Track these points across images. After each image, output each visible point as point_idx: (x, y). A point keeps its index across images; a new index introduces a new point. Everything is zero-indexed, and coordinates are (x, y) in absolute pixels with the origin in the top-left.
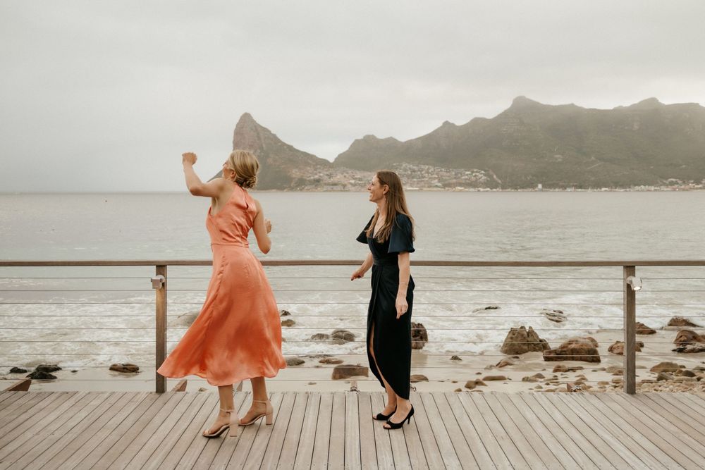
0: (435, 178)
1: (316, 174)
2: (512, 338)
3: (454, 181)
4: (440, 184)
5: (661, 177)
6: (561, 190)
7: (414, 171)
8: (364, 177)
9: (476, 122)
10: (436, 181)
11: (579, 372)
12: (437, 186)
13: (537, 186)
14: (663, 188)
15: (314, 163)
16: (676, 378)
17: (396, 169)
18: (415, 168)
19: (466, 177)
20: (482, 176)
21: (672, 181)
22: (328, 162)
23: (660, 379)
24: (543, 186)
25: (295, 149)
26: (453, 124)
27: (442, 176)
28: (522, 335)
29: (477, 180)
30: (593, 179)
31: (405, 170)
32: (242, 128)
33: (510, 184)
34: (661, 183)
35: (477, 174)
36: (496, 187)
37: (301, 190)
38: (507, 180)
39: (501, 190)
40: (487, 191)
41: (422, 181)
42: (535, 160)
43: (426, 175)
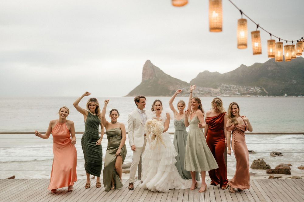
0: (237, 91)
2: (254, 164)
3: (246, 92)
4: (239, 94)
6: (295, 96)
7: (227, 87)
8: (204, 90)
9: (256, 64)
10: (237, 92)
12: (238, 95)
13: (284, 95)
15: (180, 84)
17: (219, 86)
18: (228, 86)
19: (251, 90)
20: (258, 90)
22: (187, 83)
24: (287, 95)
25: (171, 77)
26: (245, 66)
27: (240, 90)
28: (258, 163)
29: (256, 92)
31: (223, 87)
32: (146, 67)
33: (272, 94)
35: (257, 89)
36: (265, 95)
38: (271, 92)
39: (267, 96)
40: (261, 97)
41: (231, 92)
42: (283, 82)
43: (233, 89)
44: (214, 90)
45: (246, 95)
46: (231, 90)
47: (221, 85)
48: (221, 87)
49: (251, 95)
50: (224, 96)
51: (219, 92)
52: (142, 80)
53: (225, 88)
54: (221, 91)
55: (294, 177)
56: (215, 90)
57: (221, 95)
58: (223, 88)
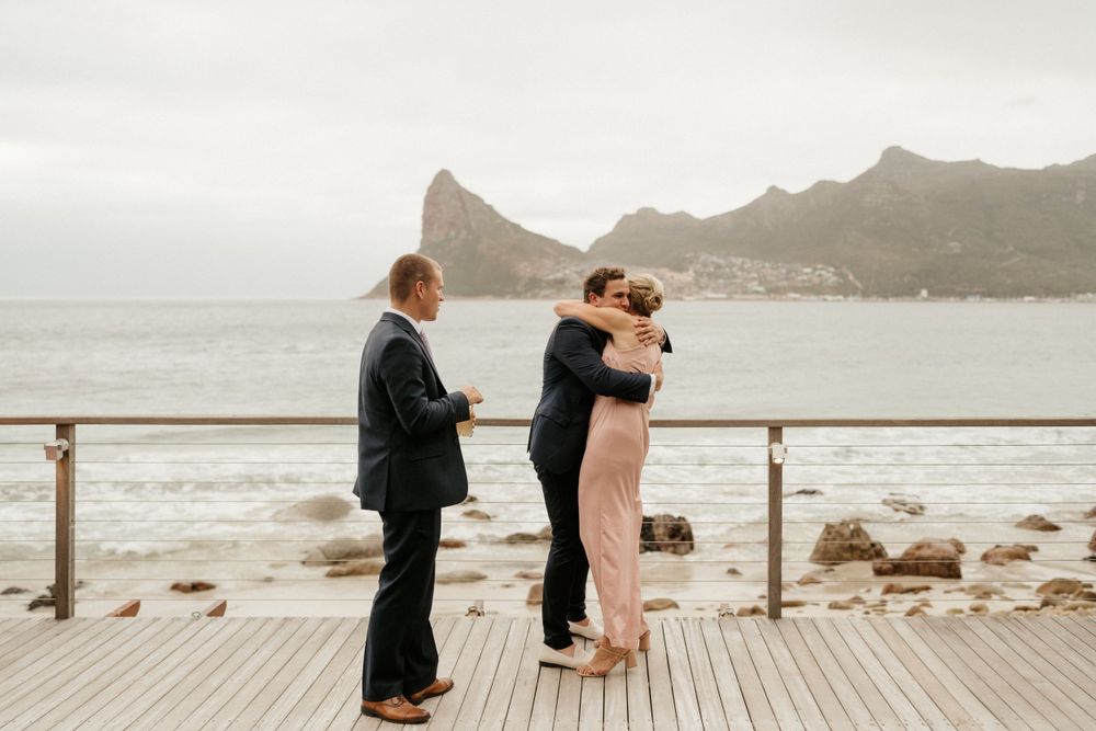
0: (754, 279)
1: (558, 271)
2: (826, 540)
3: (785, 283)
4: (761, 289)
6: (958, 299)
7: (719, 267)
9: (821, 187)
10: (756, 283)
11: (923, 595)
12: (757, 292)
13: (919, 293)
15: (556, 254)
16: (1069, 602)
17: (690, 262)
18: (721, 262)
19: (805, 278)
20: (829, 275)
22: (578, 250)
23: (1046, 604)
24: (930, 293)
25: (523, 230)
26: (784, 191)
27: (764, 276)
28: (842, 536)
29: (821, 283)
30: (1009, 282)
31: (706, 265)
32: (437, 196)
33: (876, 290)
35: (823, 272)
36: (854, 294)
37: (535, 297)
38: (872, 282)
39: (860, 299)
40: (839, 301)
41: (732, 283)
42: (916, 250)
43: (739, 273)
44: (674, 276)
45: (785, 294)
46: (735, 277)
47: (697, 258)
48: (698, 266)
49: (803, 294)
50: (707, 299)
51: (690, 283)
52: (422, 242)
53: (712, 269)
54: (697, 281)
55: (973, 588)
56: (676, 278)
57: (697, 293)
58: (707, 270)
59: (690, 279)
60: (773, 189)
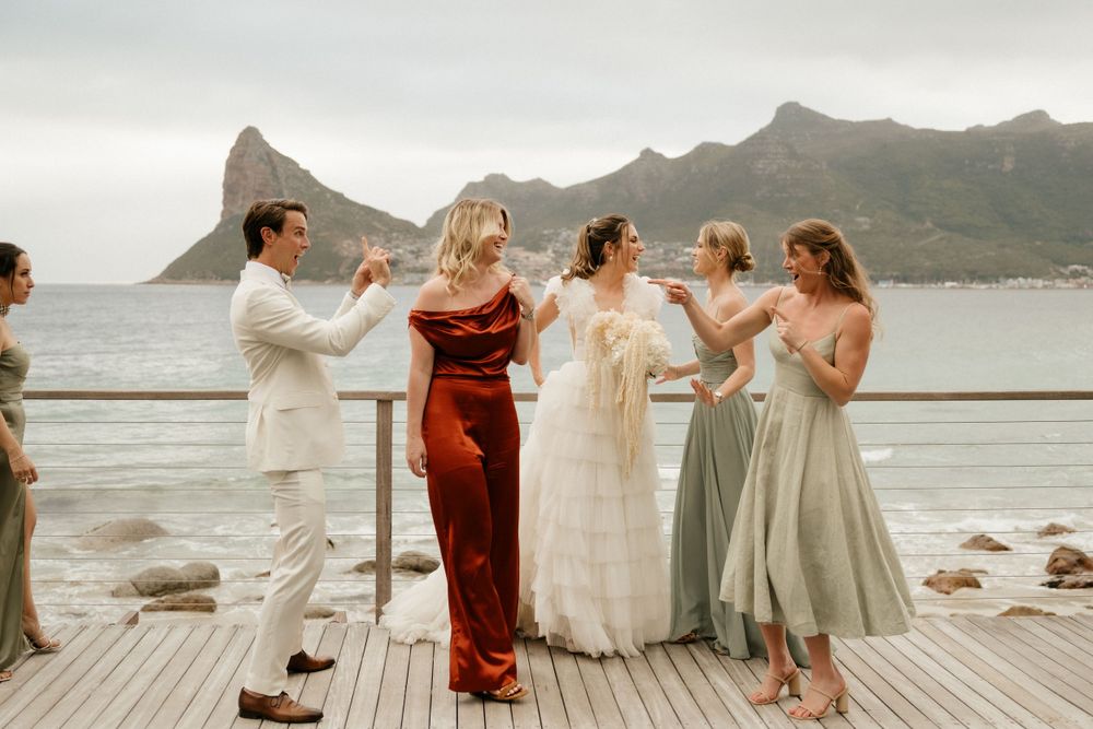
3: (663, 265)
5: (1055, 262)
9: (704, 150)
14: (1059, 283)
15: (386, 229)
17: (549, 241)
19: (687, 258)
21: (1077, 271)
22: (413, 225)
25: (347, 200)
26: (661, 155)
30: (927, 264)
32: (241, 156)
33: (770, 273)
34: (1054, 273)
38: (766, 264)
39: (752, 284)
44: (527, 258)
47: (558, 235)
48: (558, 245)
51: (549, 265)
52: (223, 214)
54: (557, 262)
56: (531, 259)
59: (547, 260)
60: (647, 154)
